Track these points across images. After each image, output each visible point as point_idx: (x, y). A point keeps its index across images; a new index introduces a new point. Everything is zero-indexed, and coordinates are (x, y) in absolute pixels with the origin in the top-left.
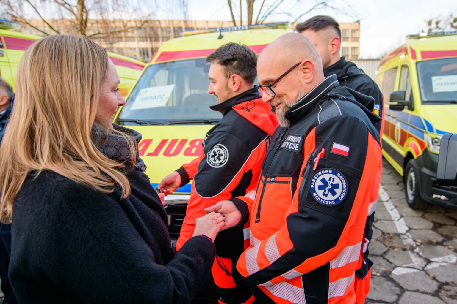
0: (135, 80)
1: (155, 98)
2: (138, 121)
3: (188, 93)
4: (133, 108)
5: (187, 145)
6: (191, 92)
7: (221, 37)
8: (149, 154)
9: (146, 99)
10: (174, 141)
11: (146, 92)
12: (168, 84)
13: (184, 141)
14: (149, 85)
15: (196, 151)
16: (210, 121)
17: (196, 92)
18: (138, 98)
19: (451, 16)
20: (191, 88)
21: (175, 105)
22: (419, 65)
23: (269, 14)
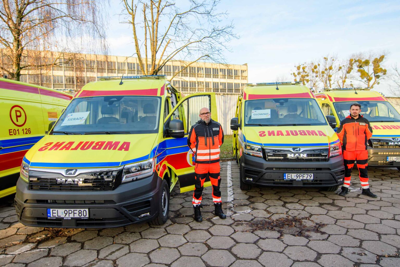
0: (66, 106)
1: (77, 119)
2: (66, 133)
3: (100, 116)
4: (62, 125)
5: (94, 145)
6: (103, 116)
7: (121, 83)
8: (72, 149)
9: (71, 120)
10: (87, 143)
11: (72, 115)
12: (87, 111)
13: (92, 143)
14: (74, 111)
15: (98, 147)
16: (109, 132)
17: (106, 116)
18: (66, 119)
19: (313, 64)
20: (103, 113)
21: (91, 123)
22: (247, 103)
23: (167, 61)
